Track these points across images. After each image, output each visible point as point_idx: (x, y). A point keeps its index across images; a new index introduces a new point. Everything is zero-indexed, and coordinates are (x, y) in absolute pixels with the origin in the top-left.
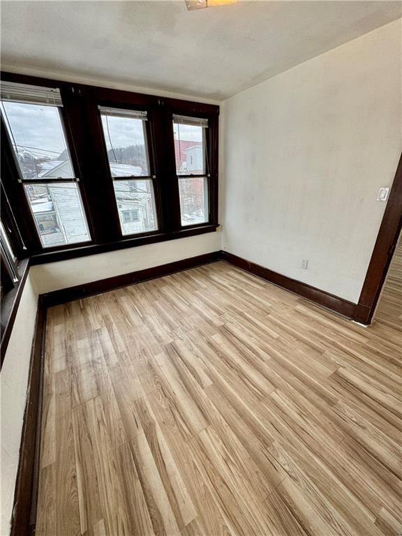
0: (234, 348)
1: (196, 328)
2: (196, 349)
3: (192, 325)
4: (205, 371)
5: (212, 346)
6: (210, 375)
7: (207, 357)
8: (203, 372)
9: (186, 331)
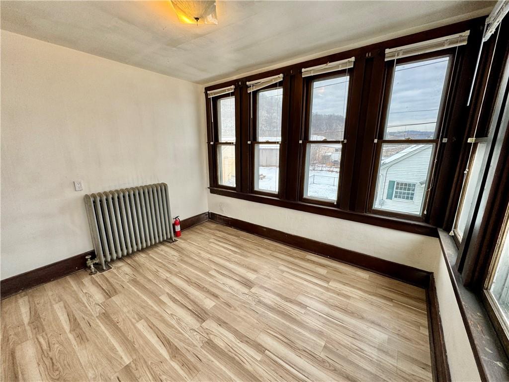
0: (192, 297)
1: (235, 309)
2: (227, 289)
3: (242, 313)
4: (215, 277)
5: (213, 295)
6: (211, 276)
7: (215, 285)
8: (217, 276)
9: (244, 303)
